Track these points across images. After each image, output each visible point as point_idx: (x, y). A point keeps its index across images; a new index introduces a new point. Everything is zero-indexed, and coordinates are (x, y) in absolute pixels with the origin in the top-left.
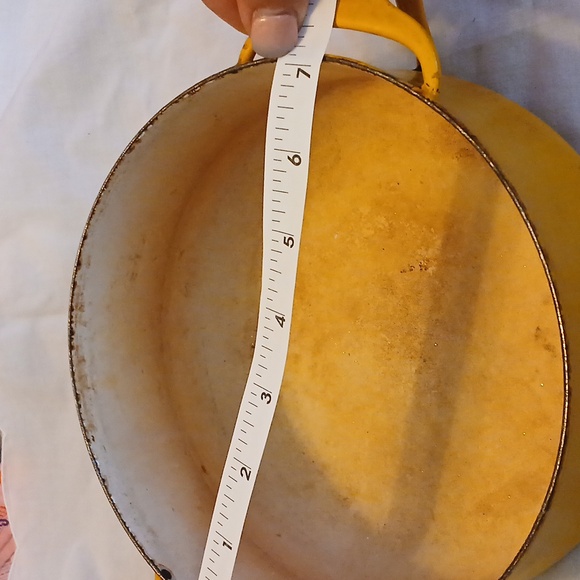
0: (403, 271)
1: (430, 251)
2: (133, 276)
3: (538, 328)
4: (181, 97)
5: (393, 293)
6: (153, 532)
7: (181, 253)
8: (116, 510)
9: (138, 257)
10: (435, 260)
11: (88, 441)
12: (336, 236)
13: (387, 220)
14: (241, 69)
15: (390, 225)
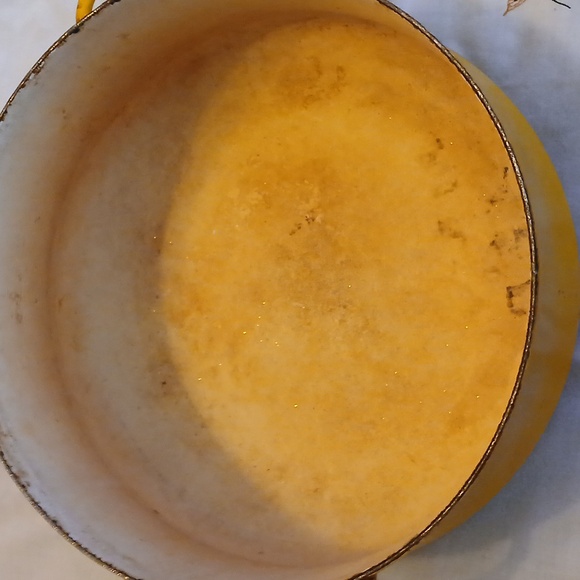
0: (293, 233)
1: (312, 201)
2: (19, 318)
3: (440, 223)
4: (26, 79)
5: (289, 259)
6: (129, 558)
7: (60, 303)
8: (79, 546)
9: (17, 296)
10: (319, 207)
11: (23, 486)
12: (214, 232)
13: (259, 193)
14: (82, 24)
15: (264, 196)
